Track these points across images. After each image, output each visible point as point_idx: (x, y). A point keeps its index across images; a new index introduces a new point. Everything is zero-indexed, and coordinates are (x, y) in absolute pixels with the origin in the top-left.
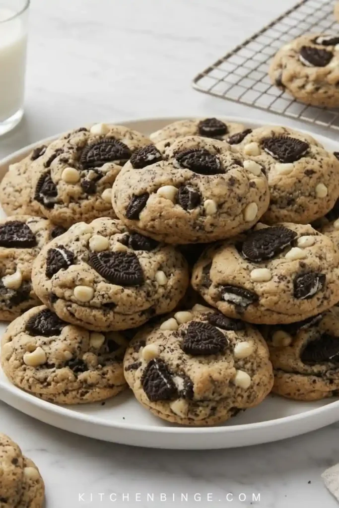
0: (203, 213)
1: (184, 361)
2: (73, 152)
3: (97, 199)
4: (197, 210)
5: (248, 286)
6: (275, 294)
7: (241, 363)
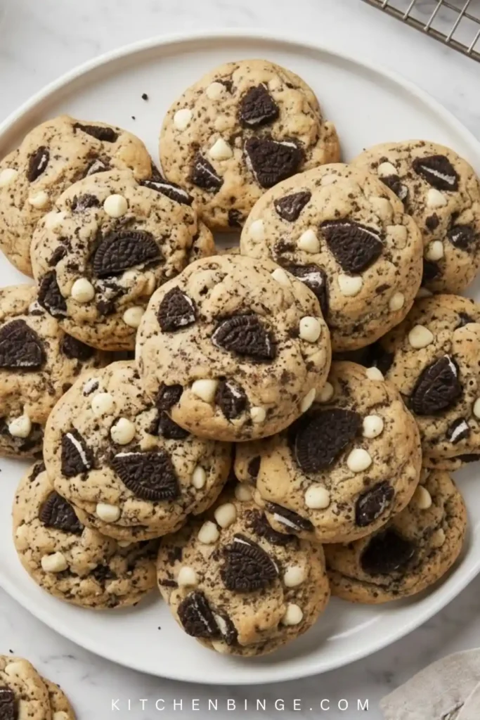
0: (249, 422)
1: (227, 600)
2: (85, 254)
3: (117, 324)
4: (243, 418)
5: (302, 513)
6: (333, 529)
7: (291, 593)
